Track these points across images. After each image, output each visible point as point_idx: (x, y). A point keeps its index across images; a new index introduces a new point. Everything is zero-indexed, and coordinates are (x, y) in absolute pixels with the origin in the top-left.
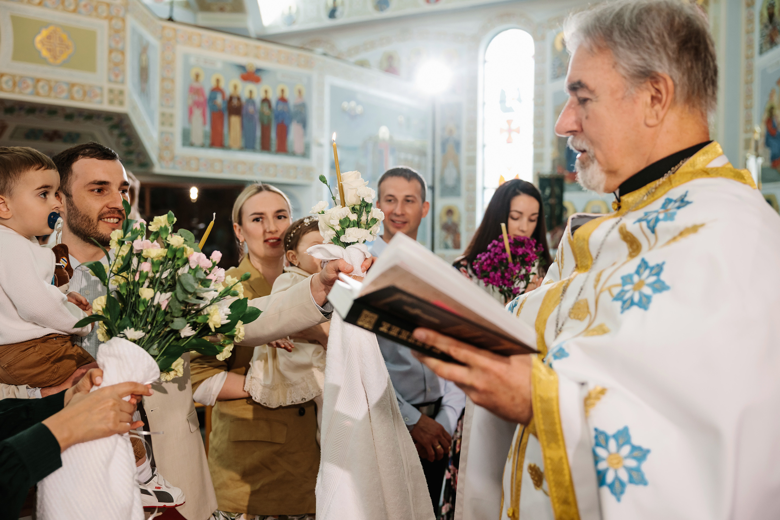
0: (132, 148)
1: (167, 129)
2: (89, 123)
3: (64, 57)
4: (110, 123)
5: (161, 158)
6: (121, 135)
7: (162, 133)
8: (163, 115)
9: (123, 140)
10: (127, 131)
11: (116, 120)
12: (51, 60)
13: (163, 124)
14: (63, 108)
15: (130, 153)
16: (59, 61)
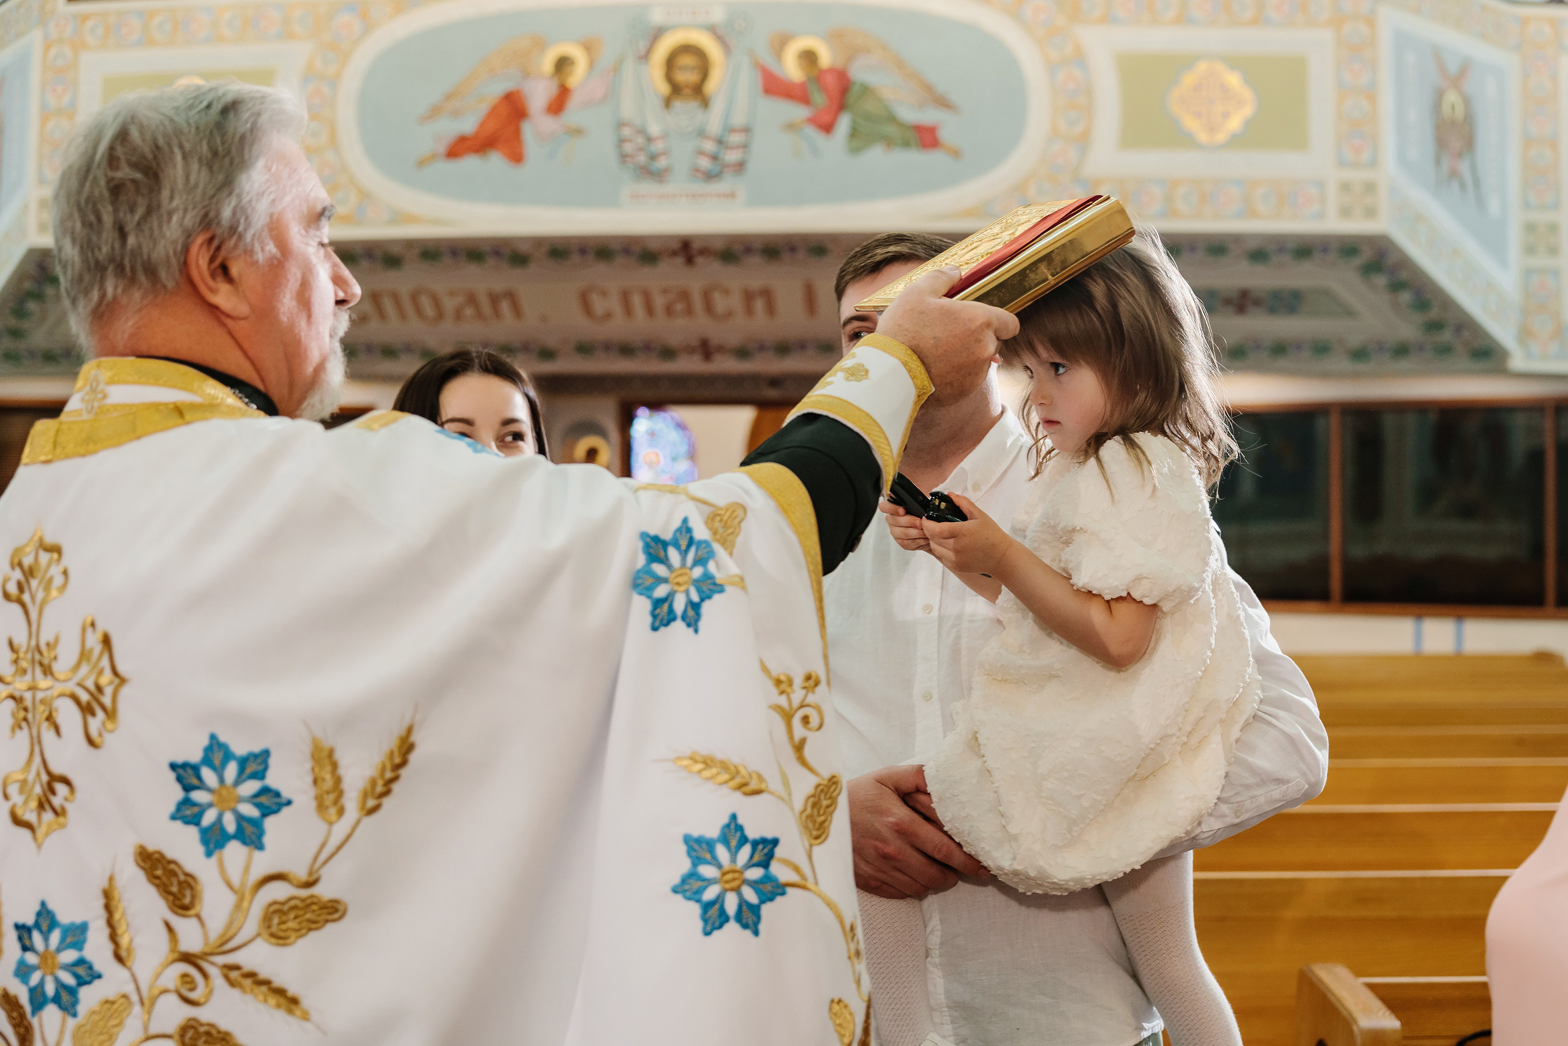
0: (1434, 314)
1: (1542, 261)
2: (1306, 266)
3: (1235, 123)
4: (1358, 261)
5: (1525, 334)
6: (1397, 286)
7: (1528, 273)
8: (1530, 228)
9: (1406, 297)
10: (1404, 275)
11: (1367, 254)
12: (1203, 137)
13: (1530, 250)
14: (1237, 238)
15: (1435, 326)
16: (1221, 137)
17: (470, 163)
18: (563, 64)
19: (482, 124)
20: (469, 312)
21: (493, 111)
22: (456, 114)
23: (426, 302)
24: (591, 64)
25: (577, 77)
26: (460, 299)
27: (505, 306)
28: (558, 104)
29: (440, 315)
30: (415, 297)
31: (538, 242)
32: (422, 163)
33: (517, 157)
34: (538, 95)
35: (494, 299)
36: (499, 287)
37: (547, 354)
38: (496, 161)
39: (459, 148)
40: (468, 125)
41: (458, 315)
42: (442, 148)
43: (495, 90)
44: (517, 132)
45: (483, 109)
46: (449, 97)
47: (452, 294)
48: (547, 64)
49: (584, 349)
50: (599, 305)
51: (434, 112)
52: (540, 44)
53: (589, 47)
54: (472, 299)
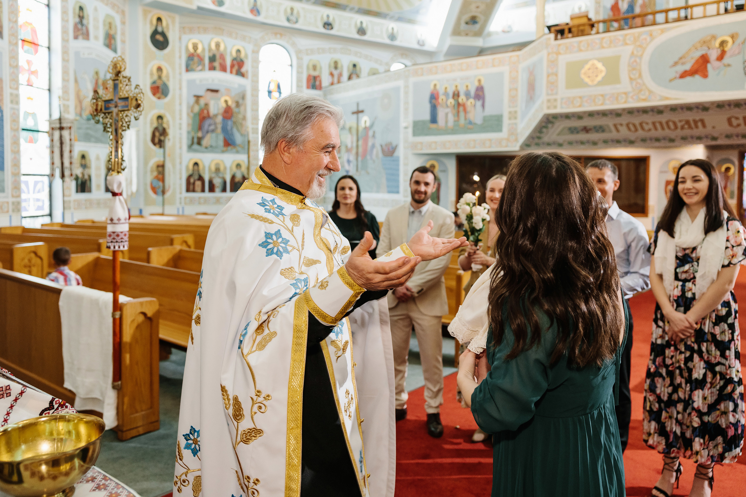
17: (688, 79)
18: (723, 43)
19: (693, 66)
20: (686, 126)
21: (697, 61)
22: (683, 64)
23: (671, 124)
24: (733, 42)
25: (728, 47)
26: (683, 123)
27: (700, 124)
28: (721, 58)
29: (676, 128)
30: (667, 123)
31: (713, 103)
32: (671, 81)
33: (705, 76)
34: (713, 55)
35: (695, 122)
36: (697, 118)
37: (714, 139)
38: (697, 78)
39: (684, 75)
40: (688, 67)
41: (682, 128)
42: (678, 76)
43: (698, 54)
44: (706, 67)
45: (693, 61)
46: (681, 58)
47: (680, 121)
48: (717, 44)
49: (728, 136)
50: (735, 122)
51: (676, 64)
52: (714, 37)
53: (732, 37)
54: (687, 122)
